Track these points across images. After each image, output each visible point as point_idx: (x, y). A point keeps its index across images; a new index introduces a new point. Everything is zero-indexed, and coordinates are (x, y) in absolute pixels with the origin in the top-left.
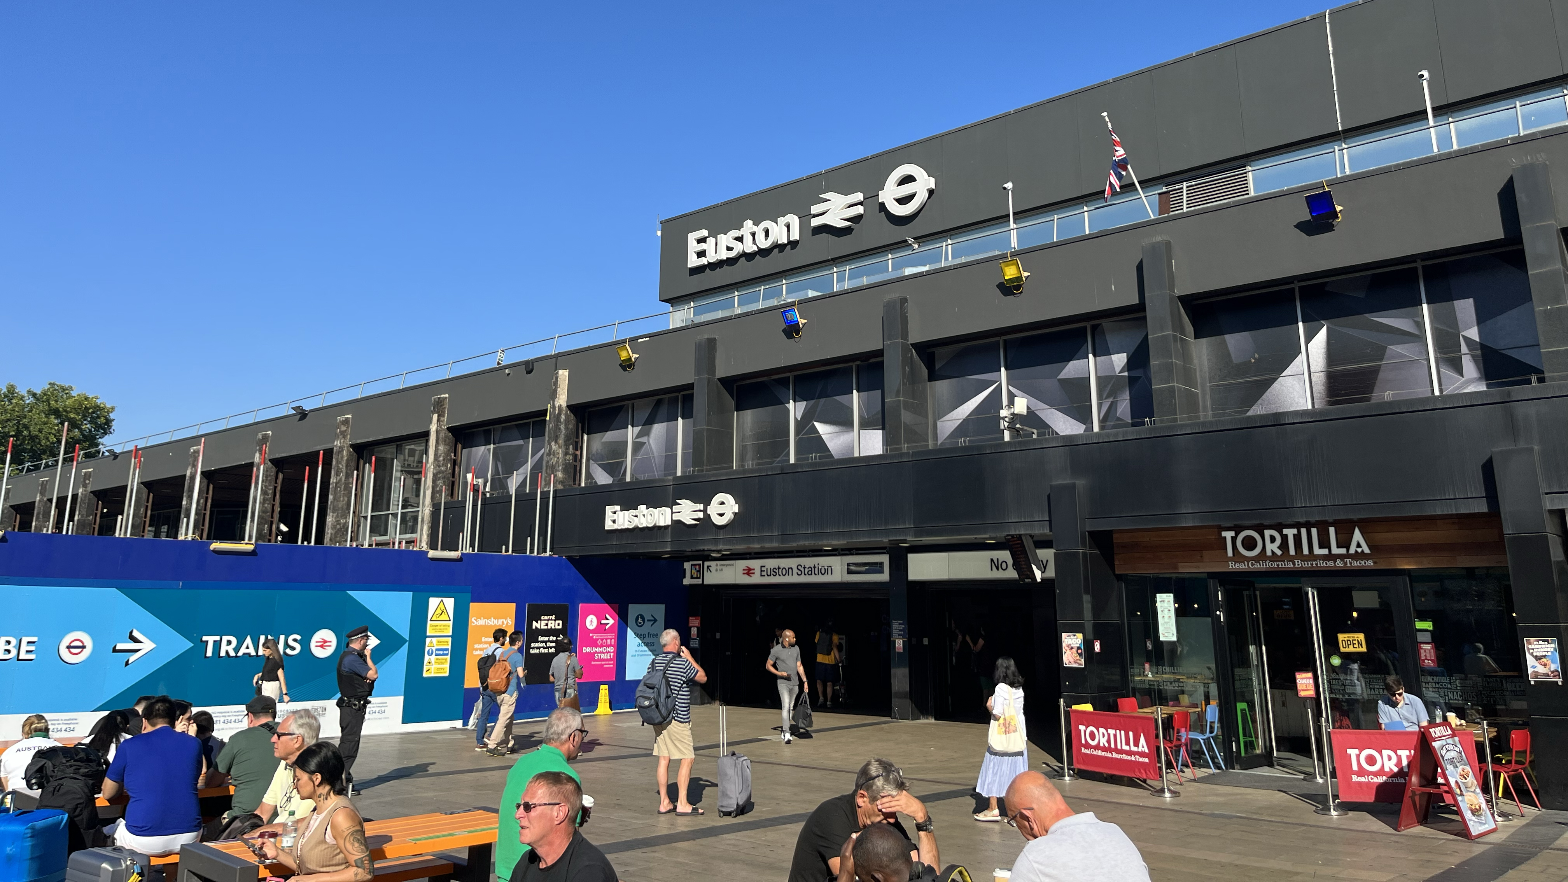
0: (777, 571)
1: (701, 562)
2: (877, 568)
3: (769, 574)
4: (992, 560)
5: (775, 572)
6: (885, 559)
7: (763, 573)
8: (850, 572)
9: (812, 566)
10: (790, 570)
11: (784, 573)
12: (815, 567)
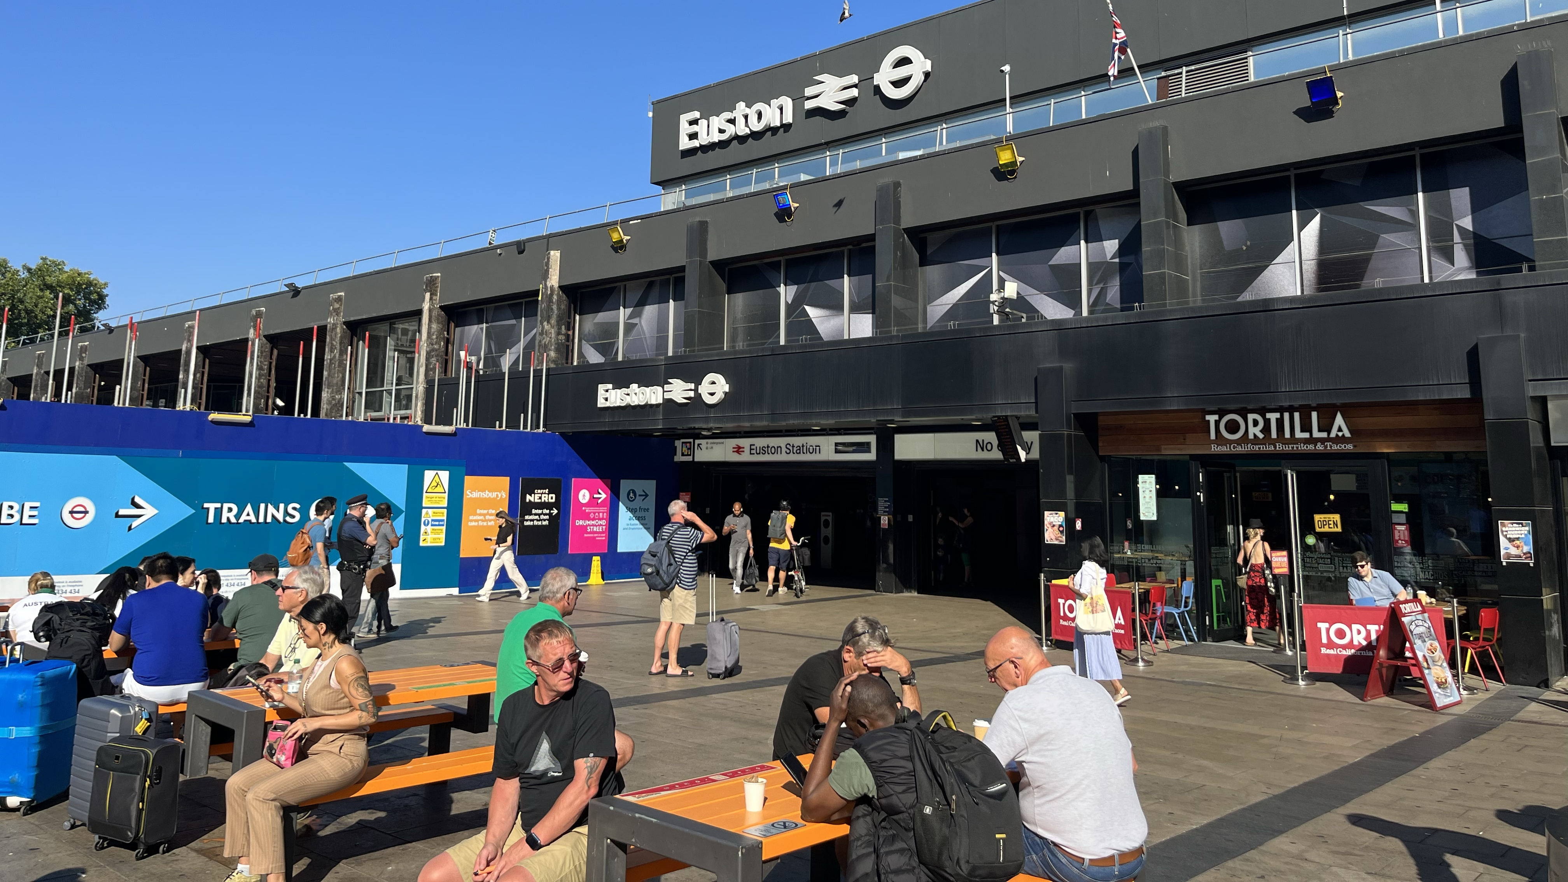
0: (766, 450)
1: (692, 440)
2: (864, 447)
3: (758, 452)
4: (977, 441)
5: (764, 450)
6: (872, 439)
7: (753, 452)
8: (837, 451)
9: (801, 446)
10: (779, 449)
11: (773, 452)
12: (803, 446)
